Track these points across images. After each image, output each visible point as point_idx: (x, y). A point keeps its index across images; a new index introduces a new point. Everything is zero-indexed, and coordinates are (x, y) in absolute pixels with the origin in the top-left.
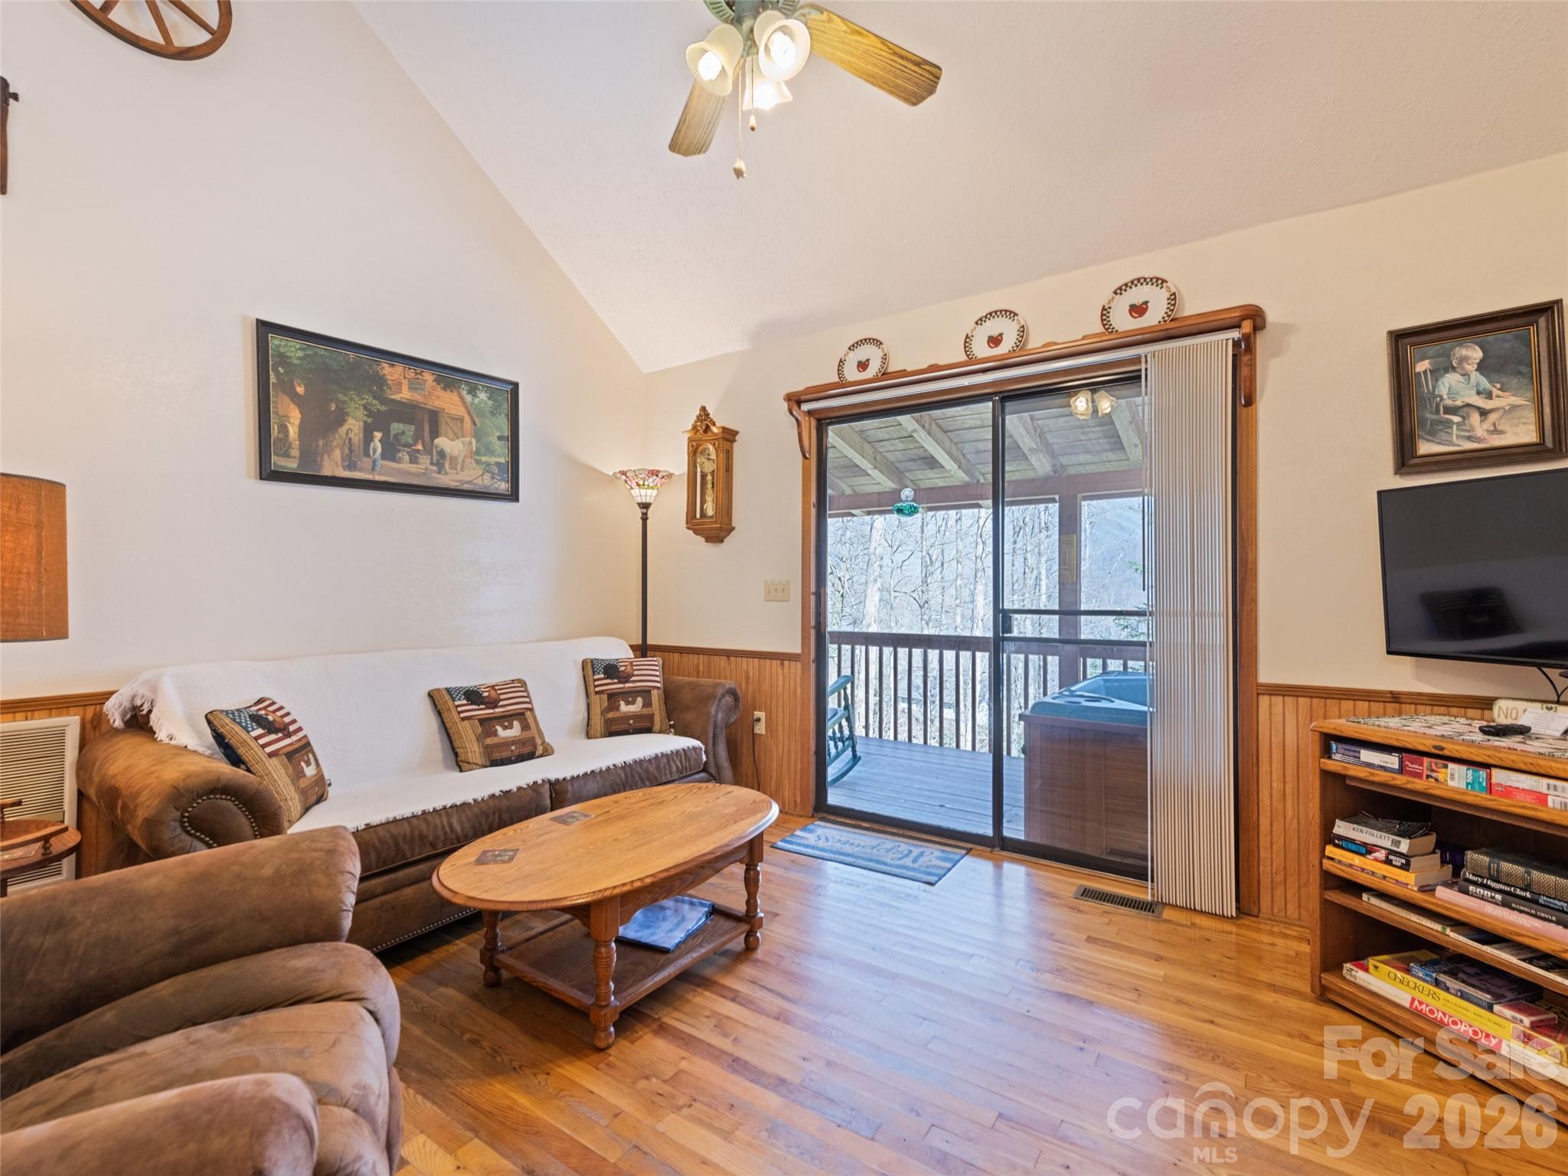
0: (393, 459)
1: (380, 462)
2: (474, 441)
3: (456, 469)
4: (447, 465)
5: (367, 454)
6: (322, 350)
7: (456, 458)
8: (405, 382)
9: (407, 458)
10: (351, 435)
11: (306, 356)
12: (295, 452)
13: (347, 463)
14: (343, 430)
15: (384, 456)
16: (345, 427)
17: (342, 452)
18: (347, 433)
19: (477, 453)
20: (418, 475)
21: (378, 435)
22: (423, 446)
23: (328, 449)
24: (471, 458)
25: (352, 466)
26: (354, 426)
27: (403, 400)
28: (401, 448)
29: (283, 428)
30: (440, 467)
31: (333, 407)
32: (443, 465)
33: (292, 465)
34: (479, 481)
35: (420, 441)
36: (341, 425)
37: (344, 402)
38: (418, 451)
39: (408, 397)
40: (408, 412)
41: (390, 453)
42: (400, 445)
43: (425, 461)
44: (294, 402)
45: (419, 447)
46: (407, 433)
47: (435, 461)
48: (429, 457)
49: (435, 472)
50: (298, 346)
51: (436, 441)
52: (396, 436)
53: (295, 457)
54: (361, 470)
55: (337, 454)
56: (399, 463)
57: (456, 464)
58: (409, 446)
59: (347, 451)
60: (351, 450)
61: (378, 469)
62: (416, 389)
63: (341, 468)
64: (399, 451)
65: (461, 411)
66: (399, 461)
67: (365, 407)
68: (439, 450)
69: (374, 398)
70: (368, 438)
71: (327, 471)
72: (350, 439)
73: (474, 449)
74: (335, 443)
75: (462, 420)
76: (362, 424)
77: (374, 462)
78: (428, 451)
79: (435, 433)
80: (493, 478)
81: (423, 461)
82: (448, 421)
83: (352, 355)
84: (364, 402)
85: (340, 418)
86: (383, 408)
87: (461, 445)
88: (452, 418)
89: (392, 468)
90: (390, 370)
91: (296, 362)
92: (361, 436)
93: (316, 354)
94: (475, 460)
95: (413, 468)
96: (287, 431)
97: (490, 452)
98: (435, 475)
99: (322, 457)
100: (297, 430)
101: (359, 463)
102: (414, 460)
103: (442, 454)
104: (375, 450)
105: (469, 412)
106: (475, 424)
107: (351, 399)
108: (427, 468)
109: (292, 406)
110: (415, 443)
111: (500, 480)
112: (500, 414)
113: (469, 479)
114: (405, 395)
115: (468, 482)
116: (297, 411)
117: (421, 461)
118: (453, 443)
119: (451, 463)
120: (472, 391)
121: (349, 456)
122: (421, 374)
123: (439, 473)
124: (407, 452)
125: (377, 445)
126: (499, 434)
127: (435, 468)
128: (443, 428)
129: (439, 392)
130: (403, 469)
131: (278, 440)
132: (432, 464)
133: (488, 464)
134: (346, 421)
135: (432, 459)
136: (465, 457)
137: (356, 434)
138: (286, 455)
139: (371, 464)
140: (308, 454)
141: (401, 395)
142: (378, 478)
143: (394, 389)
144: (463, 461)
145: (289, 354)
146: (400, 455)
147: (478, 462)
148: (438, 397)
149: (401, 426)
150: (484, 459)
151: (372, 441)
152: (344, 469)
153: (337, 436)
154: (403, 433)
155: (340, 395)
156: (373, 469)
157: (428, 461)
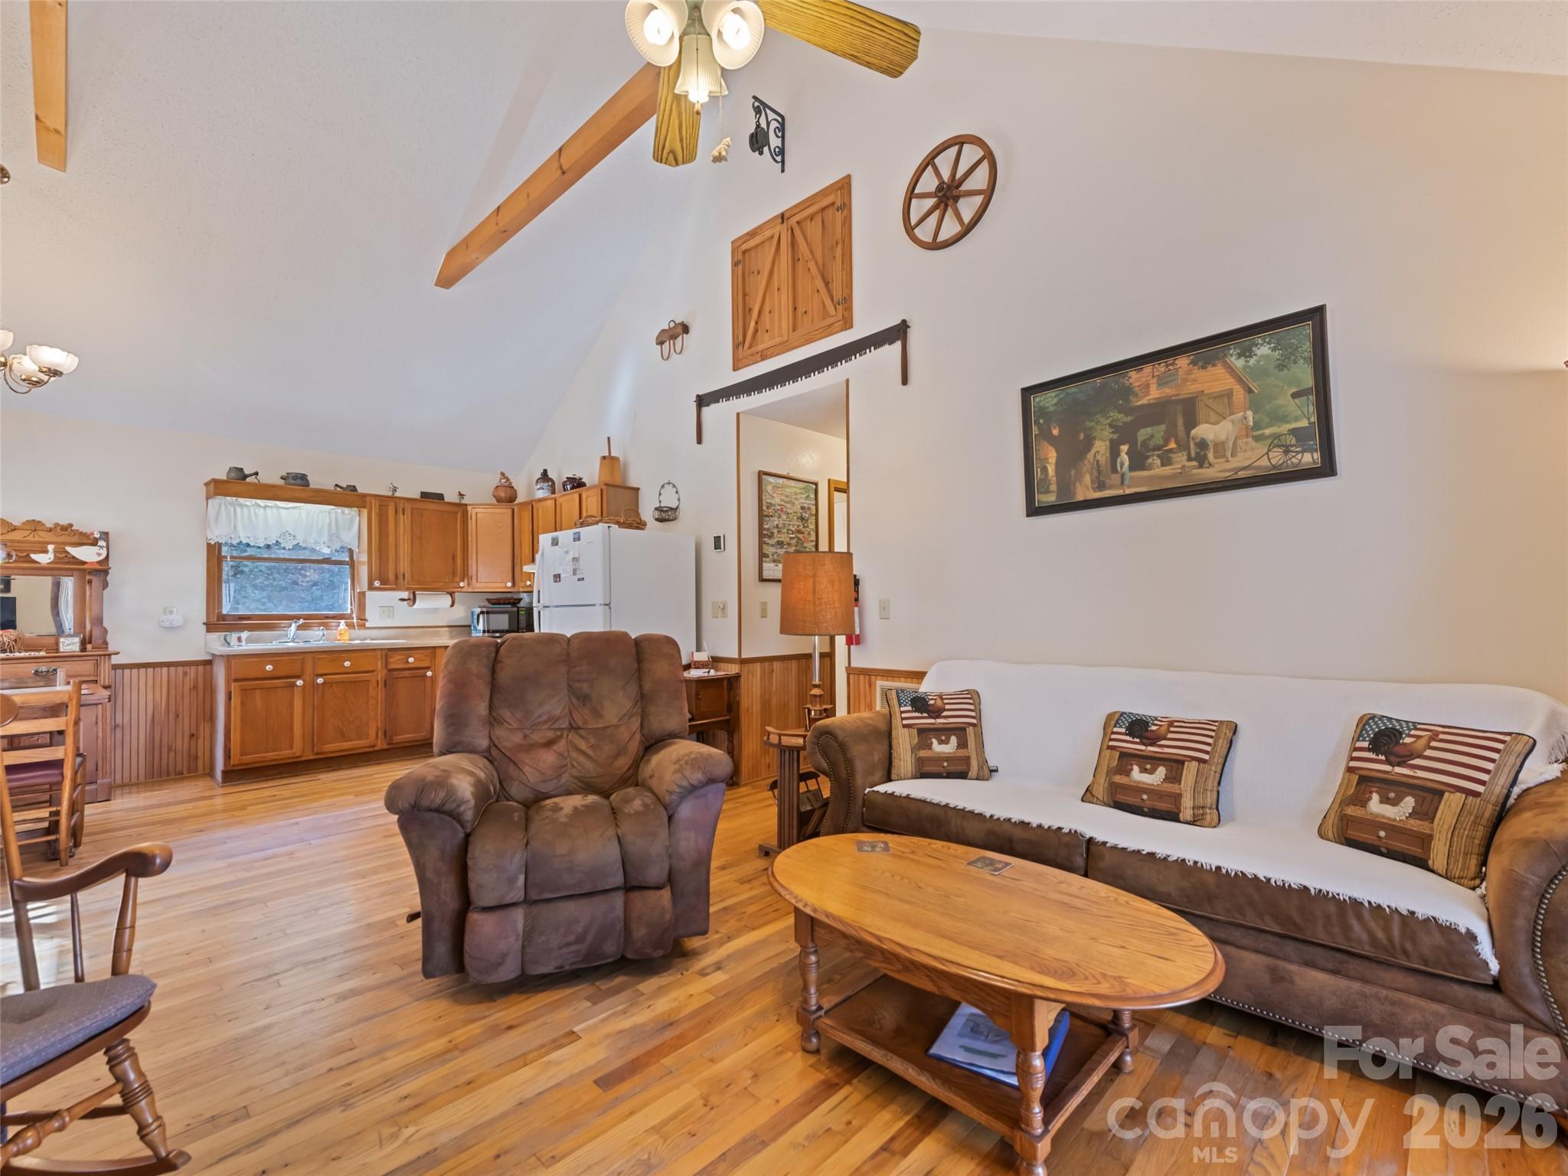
0: (1143, 468)
1: (1129, 475)
2: (1250, 414)
3: (1224, 456)
4: (1211, 456)
5: (1114, 470)
6: (1072, 389)
7: (1223, 443)
8: (1154, 382)
9: (1158, 462)
10: (1099, 457)
11: (1060, 400)
12: (1053, 487)
13: (1096, 485)
14: (1090, 456)
15: (1132, 468)
16: (1093, 451)
17: (1091, 474)
18: (1095, 456)
19: (1257, 426)
20: (1173, 477)
21: (1125, 448)
22: (1176, 443)
23: (1079, 477)
24: (1247, 436)
25: (1101, 486)
26: (1101, 448)
27: (1151, 402)
28: (1151, 453)
29: (1045, 469)
30: (1202, 461)
31: (1082, 436)
32: (1205, 456)
33: (1051, 499)
34: (1264, 462)
35: (1173, 439)
36: (1089, 450)
37: (1091, 429)
38: (1171, 451)
39: (1157, 396)
40: (1157, 412)
41: (1138, 462)
42: (1150, 450)
43: (1180, 460)
44: (1051, 445)
45: (1172, 445)
46: (1155, 435)
47: (1193, 454)
48: (1185, 453)
49: (1194, 468)
50: (1053, 395)
51: (1193, 432)
52: (1144, 442)
53: (1053, 492)
54: (1110, 487)
55: (1087, 479)
56: (1151, 469)
57: (1224, 450)
58: (1158, 448)
59: (1095, 473)
60: (1099, 472)
61: (1127, 482)
62: (1167, 382)
63: (1092, 491)
64: (1148, 457)
65: (1230, 383)
66: (1149, 468)
67: (1111, 425)
68: (1198, 440)
69: (1120, 412)
70: (1115, 453)
71: (1080, 496)
72: (1098, 461)
73: (1251, 424)
74: (1085, 469)
75: (1229, 394)
76: (1108, 443)
77: (1123, 476)
78: (1183, 446)
79: (1191, 423)
80: (1286, 452)
81: (1178, 459)
82: (1210, 402)
83: (1098, 380)
84: (1109, 421)
85: (1089, 443)
86: (1129, 419)
87: (1231, 425)
88: (1215, 398)
89: (1145, 477)
90: (1138, 375)
91: (1052, 409)
92: (1108, 454)
93: (1068, 394)
94: (1253, 437)
95: (1167, 470)
96: (1047, 470)
97: (1279, 418)
98: (1195, 471)
99: (1074, 485)
100: (1054, 467)
101: (1108, 481)
102: (1166, 461)
103: (1203, 445)
104: (1122, 464)
105: (1241, 381)
106: (1250, 391)
107: (1098, 423)
108: (1183, 467)
109: (1050, 448)
110: (1167, 442)
111: (1302, 452)
112: (1295, 362)
113: (1247, 463)
114: (1155, 394)
115: (1244, 469)
116: (1054, 451)
117: (1175, 460)
118: (1216, 427)
119: (1216, 452)
120: (1246, 353)
121: (1098, 477)
122: (1172, 364)
123: (1201, 466)
124: (1158, 456)
125: (1124, 458)
126: (1294, 390)
127: (1195, 463)
128: (1201, 413)
129: (1198, 373)
130: (1157, 472)
131: (1042, 480)
132: (1190, 459)
133: (1278, 436)
134: (1093, 445)
135: (1189, 454)
136: (1236, 438)
137: (1103, 455)
138: (1047, 492)
139: (1119, 479)
140: (1065, 486)
141: (1148, 398)
142: (1128, 491)
143: (1140, 394)
144: (1235, 444)
145: (1047, 405)
146: (1150, 461)
147: (1257, 439)
148: (1195, 381)
149: (1149, 430)
150: (1267, 432)
151: (1119, 455)
152: (1095, 491)
153: (1086, 462)
154: (1152, 436)
155: (1087, 423)
156: (1122, 483)
157: (1185, 458)
